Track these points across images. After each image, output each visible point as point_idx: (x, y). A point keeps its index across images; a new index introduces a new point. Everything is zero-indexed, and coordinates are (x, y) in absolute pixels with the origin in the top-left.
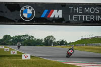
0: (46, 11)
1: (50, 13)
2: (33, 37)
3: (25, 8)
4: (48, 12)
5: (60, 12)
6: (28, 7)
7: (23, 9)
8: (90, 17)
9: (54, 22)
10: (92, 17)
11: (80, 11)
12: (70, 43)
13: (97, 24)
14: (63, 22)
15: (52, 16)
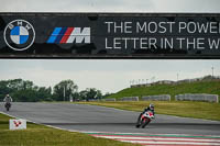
0: (57, 30)
1: (65, 33)
2: (31, 83)
3: (15, 24)
4: (62, 32)
5: (87, 31)
6: (20, 21)
7: (10, 26)
8: (147, 41)
9: (74, 51)
10: (153, 42)
11: (128, 29)
12: (107, 95)
13: (162, 55)
14: (94, 52)
15: (70, 40)
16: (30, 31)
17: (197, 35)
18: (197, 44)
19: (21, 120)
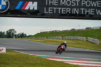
4: (23, 4)
11: (56, 4)
12: (29, 36)
15: (27, 8)
16: (7, 3)
17: (91, 7)
18: (91, 12)
19: (3, 48)
